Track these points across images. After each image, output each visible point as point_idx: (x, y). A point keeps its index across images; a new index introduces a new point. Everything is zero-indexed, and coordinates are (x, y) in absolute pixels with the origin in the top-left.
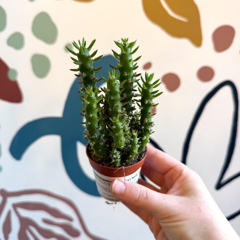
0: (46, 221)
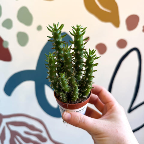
0: (26, 133)
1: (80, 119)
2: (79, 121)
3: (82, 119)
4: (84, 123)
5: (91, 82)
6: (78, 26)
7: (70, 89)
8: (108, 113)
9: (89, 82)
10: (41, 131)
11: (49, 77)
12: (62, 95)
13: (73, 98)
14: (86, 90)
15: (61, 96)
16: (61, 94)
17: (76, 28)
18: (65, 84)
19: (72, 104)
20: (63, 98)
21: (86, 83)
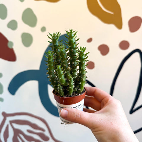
0: (29, 131)
1: (76, 115)
3: (79, 114)
4: (81, 118)
5: (84, 75)
7: (66, 83)
9: (82, 75)
11: (48, 72)
12: (59, 87)
13: (69, 91)
14: (81, 83)
16: (58, 85)
18: (61, 75)
19: (69, 97)
20: (60, 90)
21: (80, 77)
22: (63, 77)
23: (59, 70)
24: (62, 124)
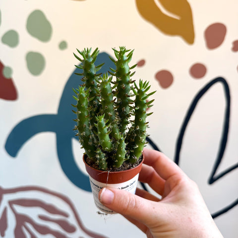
1: (128, 201)
2: (127, 204)
3: (133, 200)
4: (136, 207)
5: (144, 132)
6: (121, 48)
7: (112, 146)
8: (172, 193)
9: (141, 132)
10: (66, 215)
11: (78, 127)
12: (99, 154)
13: (117, 161)
14: (137, 147)
15: (98, 157)
16: (98, 152)
17: (119, 50)
18: (105, 133)
19: (116, 172)
20: (100, 159)
21: (136, 135)
22: (107, 137)
23: (100, 125)
24: (99, 213)
